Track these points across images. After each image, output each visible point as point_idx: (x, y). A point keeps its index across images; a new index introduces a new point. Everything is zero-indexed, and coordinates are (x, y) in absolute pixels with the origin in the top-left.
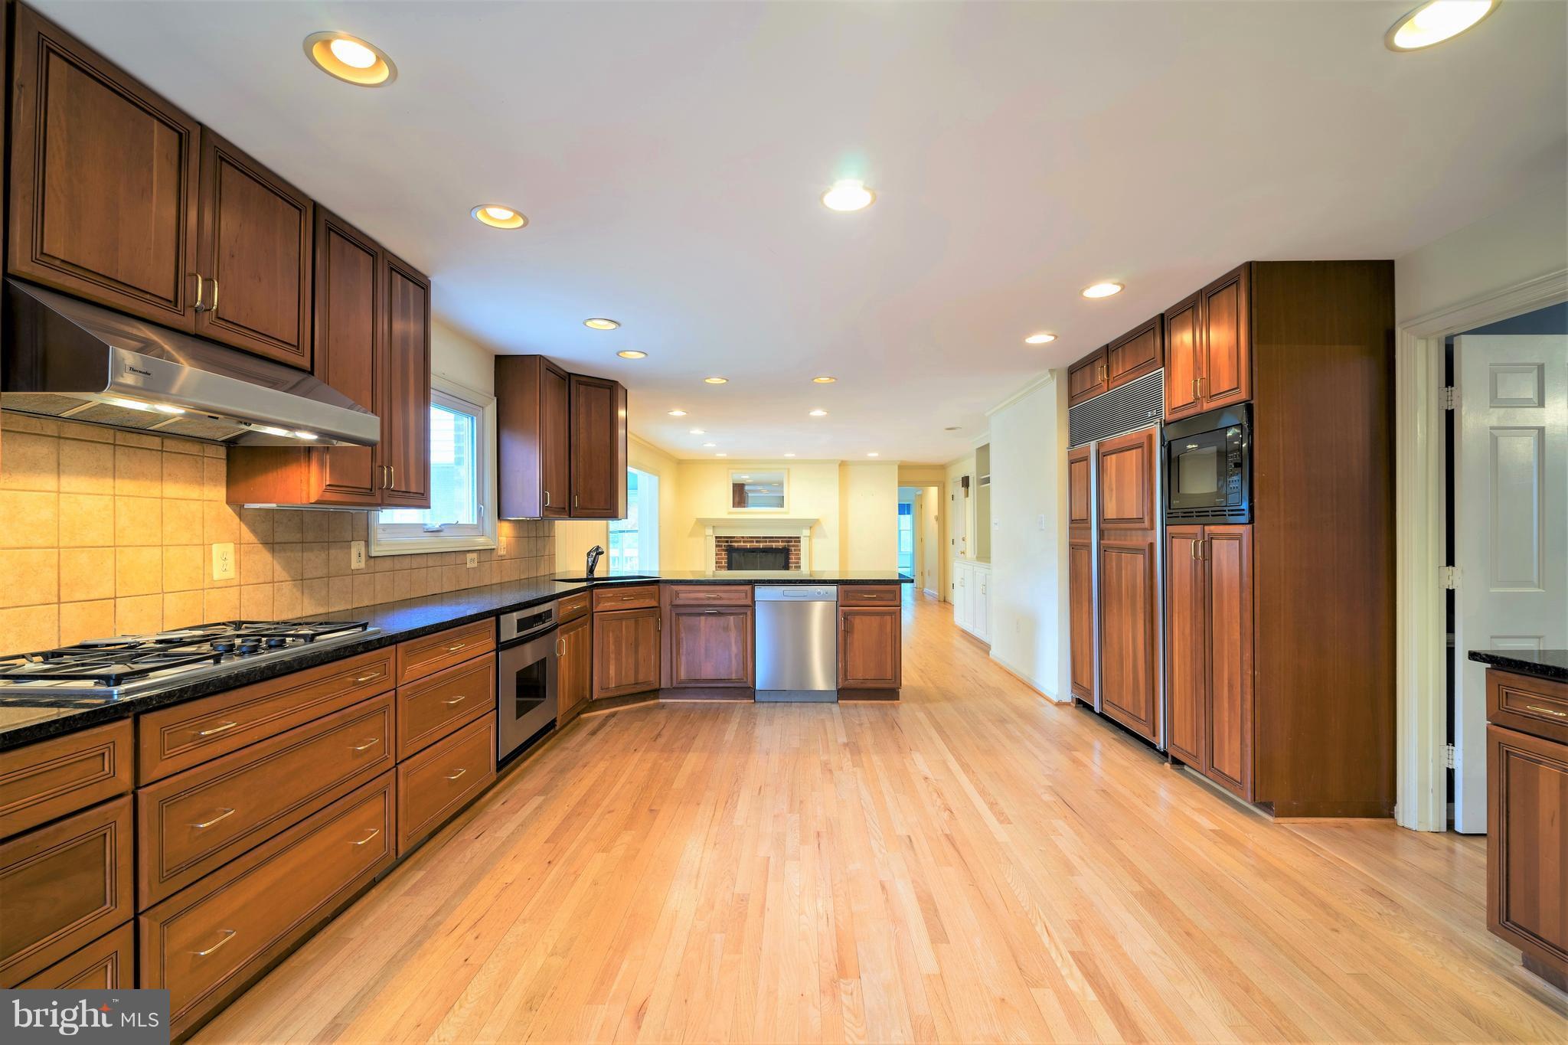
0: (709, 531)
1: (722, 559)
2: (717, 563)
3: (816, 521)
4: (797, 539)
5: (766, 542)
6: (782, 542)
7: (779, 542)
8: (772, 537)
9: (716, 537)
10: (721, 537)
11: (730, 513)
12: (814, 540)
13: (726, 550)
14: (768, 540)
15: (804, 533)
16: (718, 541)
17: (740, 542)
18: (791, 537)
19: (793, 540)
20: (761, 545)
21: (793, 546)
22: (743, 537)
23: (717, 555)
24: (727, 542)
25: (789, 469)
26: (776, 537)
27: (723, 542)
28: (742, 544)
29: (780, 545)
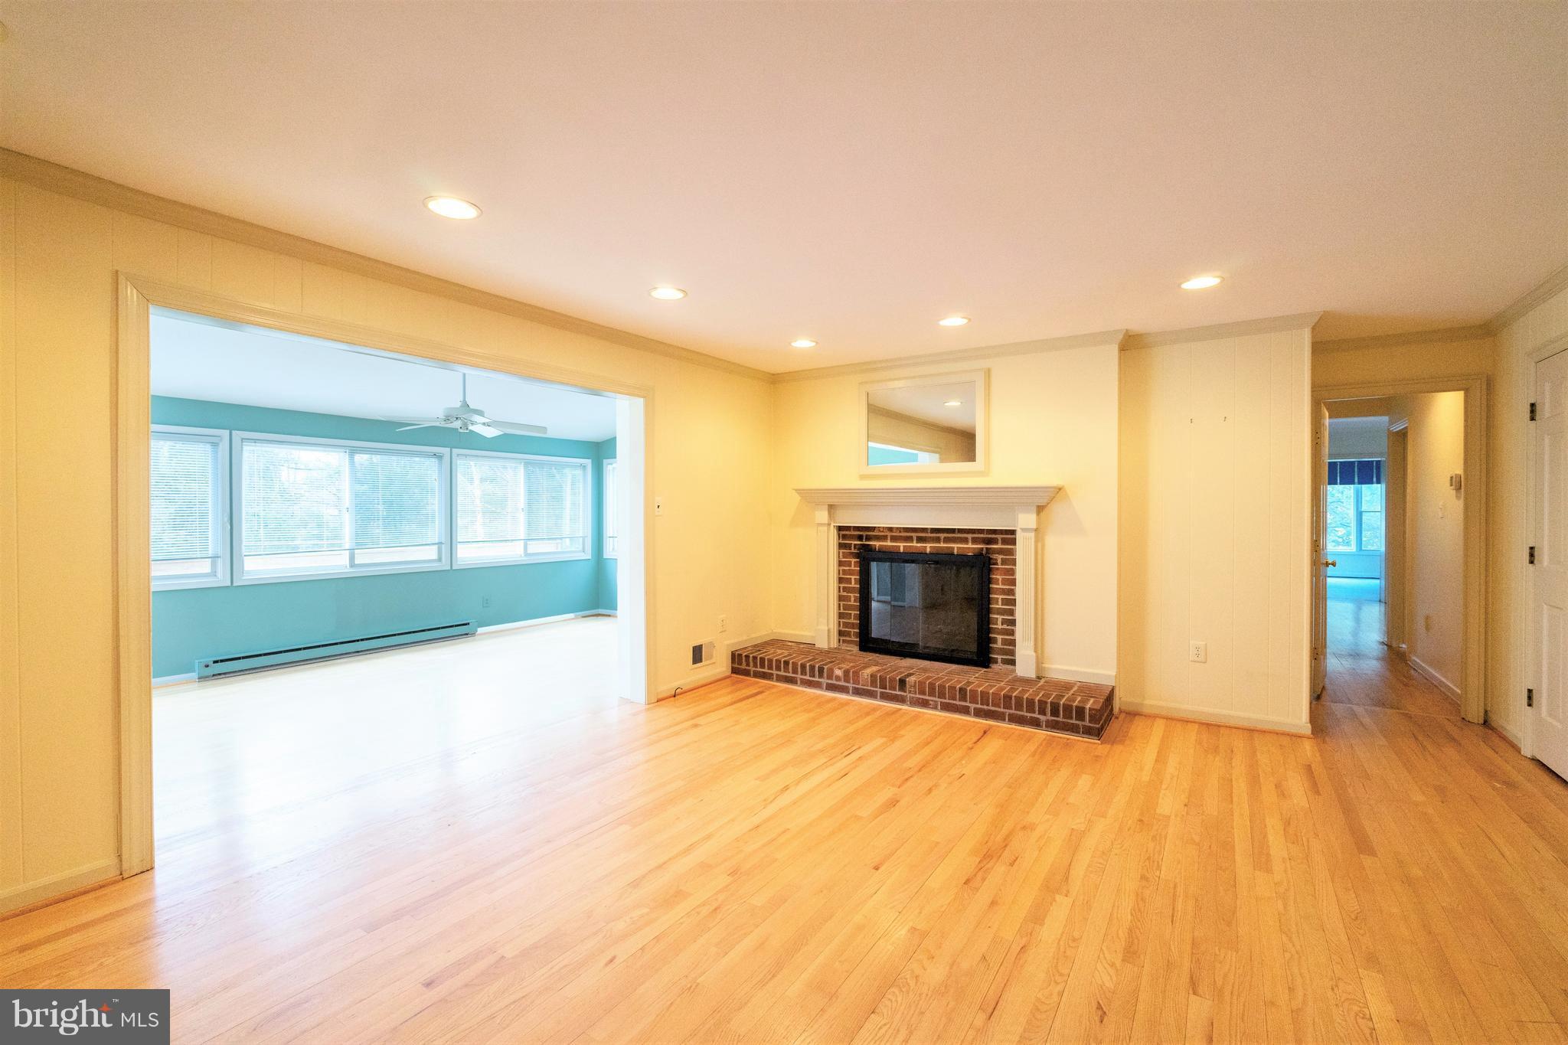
0: (822, 516)
1: (851, 573)
2: (841, 580)
3: (1057, 492)
4: (1009, 536)
5: (938, 540)
6: (975, 541)
7: (965, 540)
8: (953, 531)
9: (840, 528)
10: (848, 528)
11: (863, 477)
12: (1051, 541)
13: (857, 556)
14: (942, 536)
15: (1024, 522)
16: (844, 537)
17: (884, 538)
18: (994, 532)
19: (1000, 537)
20: (928, 547)
21: (1001, 552)
22: (890, 529)
23: (841, 564)
24: (860, 538)
25: (988, 373)
26: (961, 531)
27: (852, 537)
28: (889, 543)
29: (970, 547)
